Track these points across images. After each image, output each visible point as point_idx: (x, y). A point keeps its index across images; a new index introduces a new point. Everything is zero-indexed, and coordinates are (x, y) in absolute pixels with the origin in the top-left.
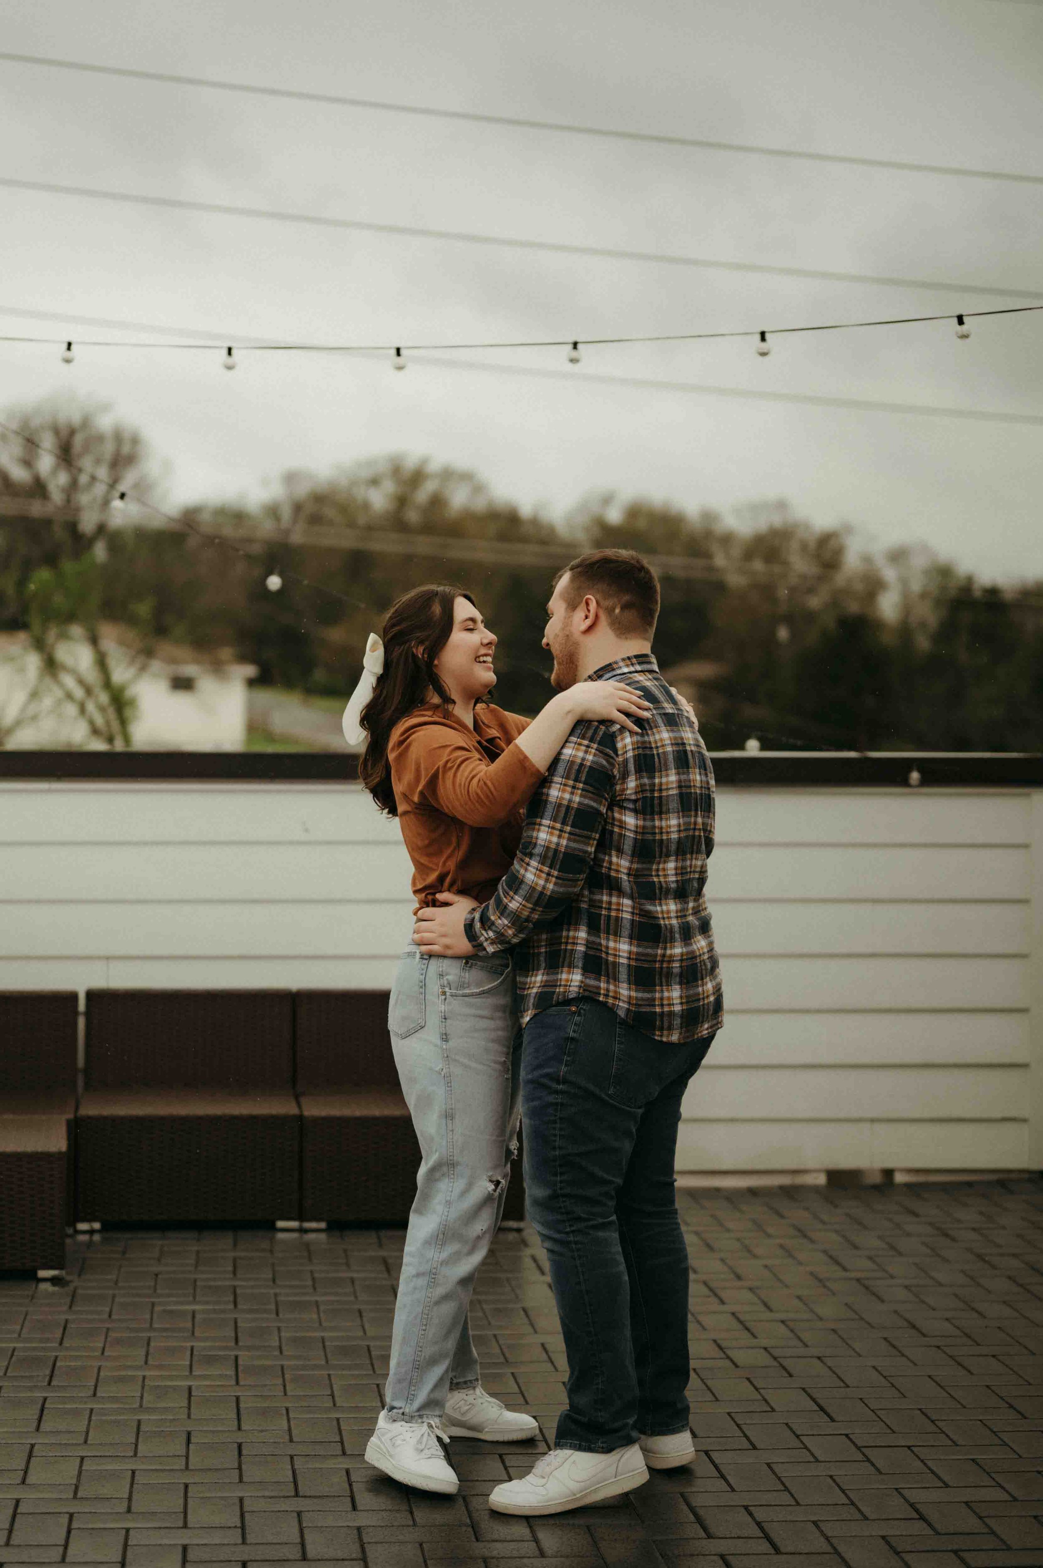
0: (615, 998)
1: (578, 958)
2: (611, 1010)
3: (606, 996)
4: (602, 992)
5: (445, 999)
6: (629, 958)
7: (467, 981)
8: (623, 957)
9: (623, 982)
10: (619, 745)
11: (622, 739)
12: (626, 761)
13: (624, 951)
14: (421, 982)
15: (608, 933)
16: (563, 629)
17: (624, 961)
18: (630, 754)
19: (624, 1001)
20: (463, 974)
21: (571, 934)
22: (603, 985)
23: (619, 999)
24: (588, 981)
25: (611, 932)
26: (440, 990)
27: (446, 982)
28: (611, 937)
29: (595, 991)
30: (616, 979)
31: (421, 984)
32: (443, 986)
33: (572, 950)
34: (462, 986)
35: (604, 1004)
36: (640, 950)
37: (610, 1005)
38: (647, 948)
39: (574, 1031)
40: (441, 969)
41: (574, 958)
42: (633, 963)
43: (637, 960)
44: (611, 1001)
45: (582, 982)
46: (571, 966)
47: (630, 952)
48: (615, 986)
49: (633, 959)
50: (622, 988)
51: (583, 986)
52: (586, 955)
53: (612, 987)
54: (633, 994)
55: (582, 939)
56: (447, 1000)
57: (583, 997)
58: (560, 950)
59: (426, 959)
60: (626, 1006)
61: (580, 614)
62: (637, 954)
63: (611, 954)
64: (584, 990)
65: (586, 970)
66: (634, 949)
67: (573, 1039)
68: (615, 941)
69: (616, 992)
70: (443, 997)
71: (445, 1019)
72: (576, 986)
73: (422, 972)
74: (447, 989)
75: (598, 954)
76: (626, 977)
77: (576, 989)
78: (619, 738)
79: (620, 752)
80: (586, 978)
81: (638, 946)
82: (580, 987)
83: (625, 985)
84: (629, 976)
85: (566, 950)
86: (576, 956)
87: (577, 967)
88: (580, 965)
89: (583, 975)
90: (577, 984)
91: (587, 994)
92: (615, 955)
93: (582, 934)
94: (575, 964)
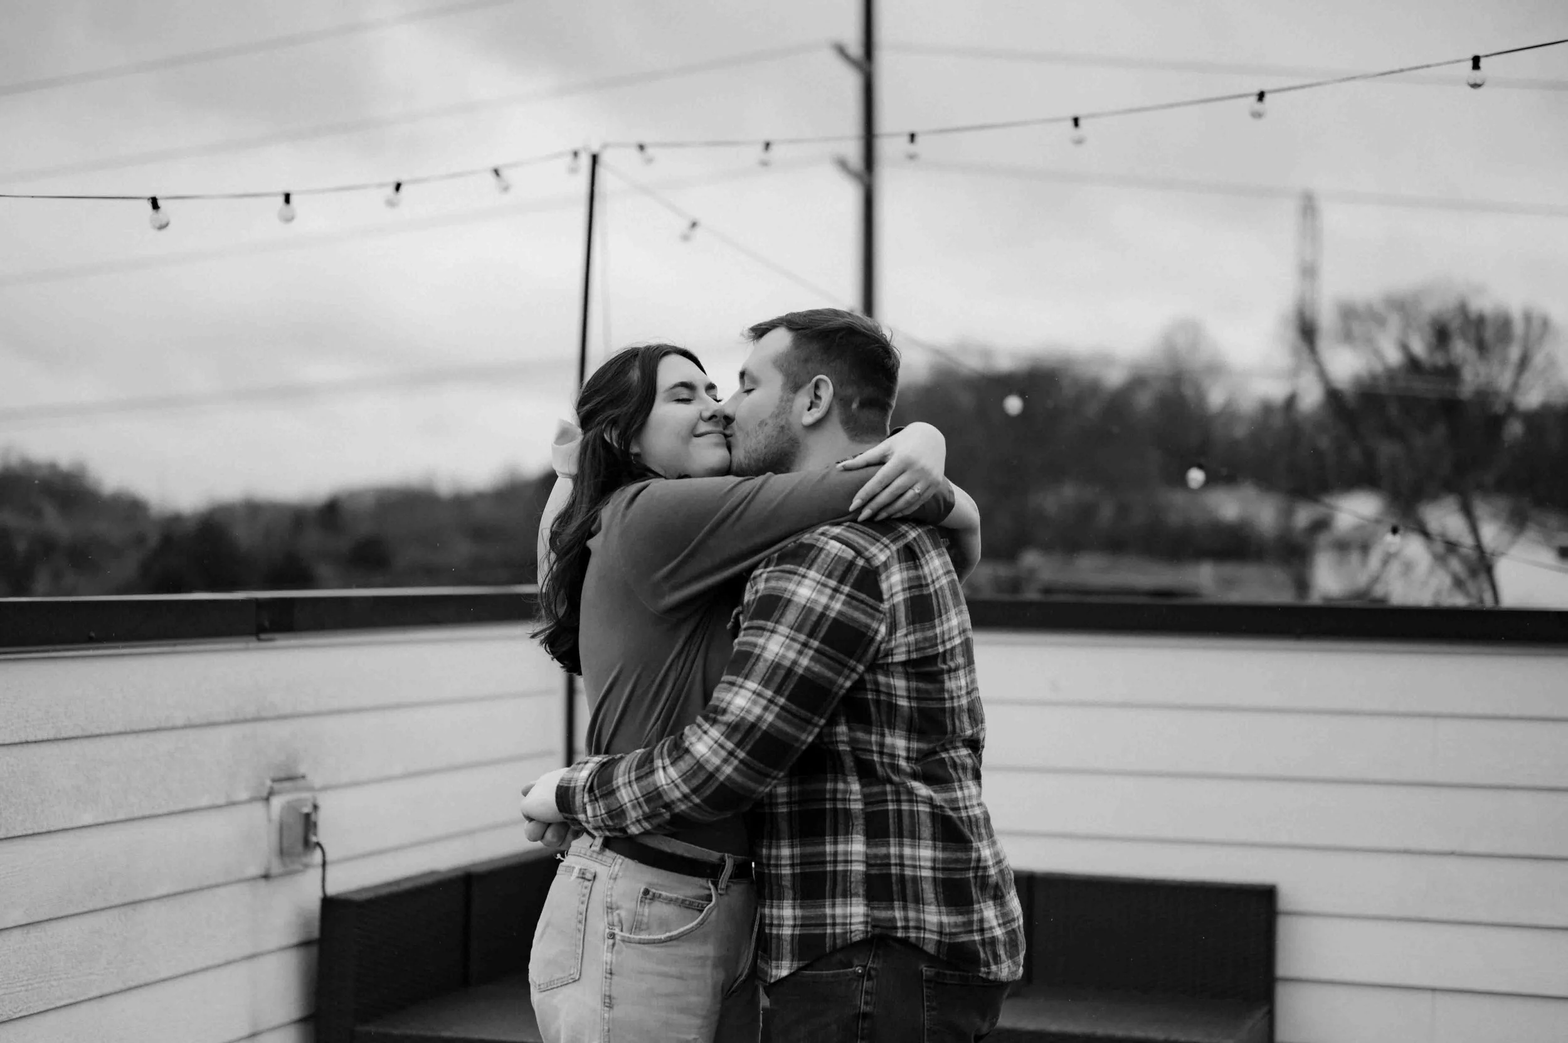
0: (918, 928)
1: (857, 882)
2: (913, 948)
3: (906, 928)
4: (899, 924)
5: (614, 945)
6: (934, 869)
7: (645, 920)
8: (925, 868)
9: (930, 904)
10: (884, 586)
11: (888, 578)
12: (894, 607)
13: (926, 860)
14: (581, 914)
15: (900, 835)
16: (777, 416)
17: (926, 873)
18: (900, 598)
19: (931, 931)
20: (639, 909)
21: (841, 848)
22: (898, 914)
23: (925, 929)
24: (878, 914)
25: (906, 833)
26: (607, 930)
27: (616, 919)
28: (906, 841)
29: (890, 925)
30: (919, 900)
31: (580, 916)
32: (611, 925)
33: (846, 871)
34: (637, 926)
35: (905, 941)
36: (947, 855)
37: (913, 940)
38: (956, 851)
39: (866, 1003)
40: (609, 900)
41: (851, 883)
42: (940, 875)
43: (944, 869)
44: (913, 934)
45: (867, 916)
46: (847, 894)
47: (934, 860)
48: (918, 911)
49: (938, 869)
50: (930, 913)
51: (871, 922)
52: (868, 878)
53: (912, 914)
54: (945, 919)
55: (858, 853)
56: (616, 948)
57: (873, 936)
58: (825, 873)
59: (589, 880)
60: (935, 937)
61: (803, 399)
62: (944, 861)
63: (908, 866)
64: (874, 927)
65: (871, 898)
66: (940, 855)
67: (865, 1016)
68: (913, 846)
69: (918, 920)
70: (611, 941)
71: (611, 974)
72: (861, 923)
73: (583, 899)
74: (617, 931)
75: (884, 872)
76: (933, 896)
77: (861, 927)
78: (883, 577)
79: (885, 597)
80: (872, 908)
81: (944, 849)
82: (866, 923)
83: (933, 908)
84: (936, 894)
85: (835, 872)
86: (853, 879)
87: (857, 895)
88: (861, 891)
89: (867, 905)
90: (861, 919)
91: (877, 931)
92: (914, 867)
93: (858, 846)
94: (853, 892)
